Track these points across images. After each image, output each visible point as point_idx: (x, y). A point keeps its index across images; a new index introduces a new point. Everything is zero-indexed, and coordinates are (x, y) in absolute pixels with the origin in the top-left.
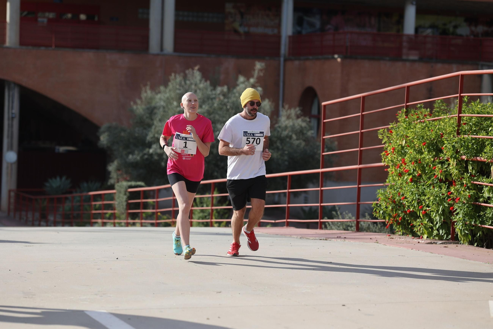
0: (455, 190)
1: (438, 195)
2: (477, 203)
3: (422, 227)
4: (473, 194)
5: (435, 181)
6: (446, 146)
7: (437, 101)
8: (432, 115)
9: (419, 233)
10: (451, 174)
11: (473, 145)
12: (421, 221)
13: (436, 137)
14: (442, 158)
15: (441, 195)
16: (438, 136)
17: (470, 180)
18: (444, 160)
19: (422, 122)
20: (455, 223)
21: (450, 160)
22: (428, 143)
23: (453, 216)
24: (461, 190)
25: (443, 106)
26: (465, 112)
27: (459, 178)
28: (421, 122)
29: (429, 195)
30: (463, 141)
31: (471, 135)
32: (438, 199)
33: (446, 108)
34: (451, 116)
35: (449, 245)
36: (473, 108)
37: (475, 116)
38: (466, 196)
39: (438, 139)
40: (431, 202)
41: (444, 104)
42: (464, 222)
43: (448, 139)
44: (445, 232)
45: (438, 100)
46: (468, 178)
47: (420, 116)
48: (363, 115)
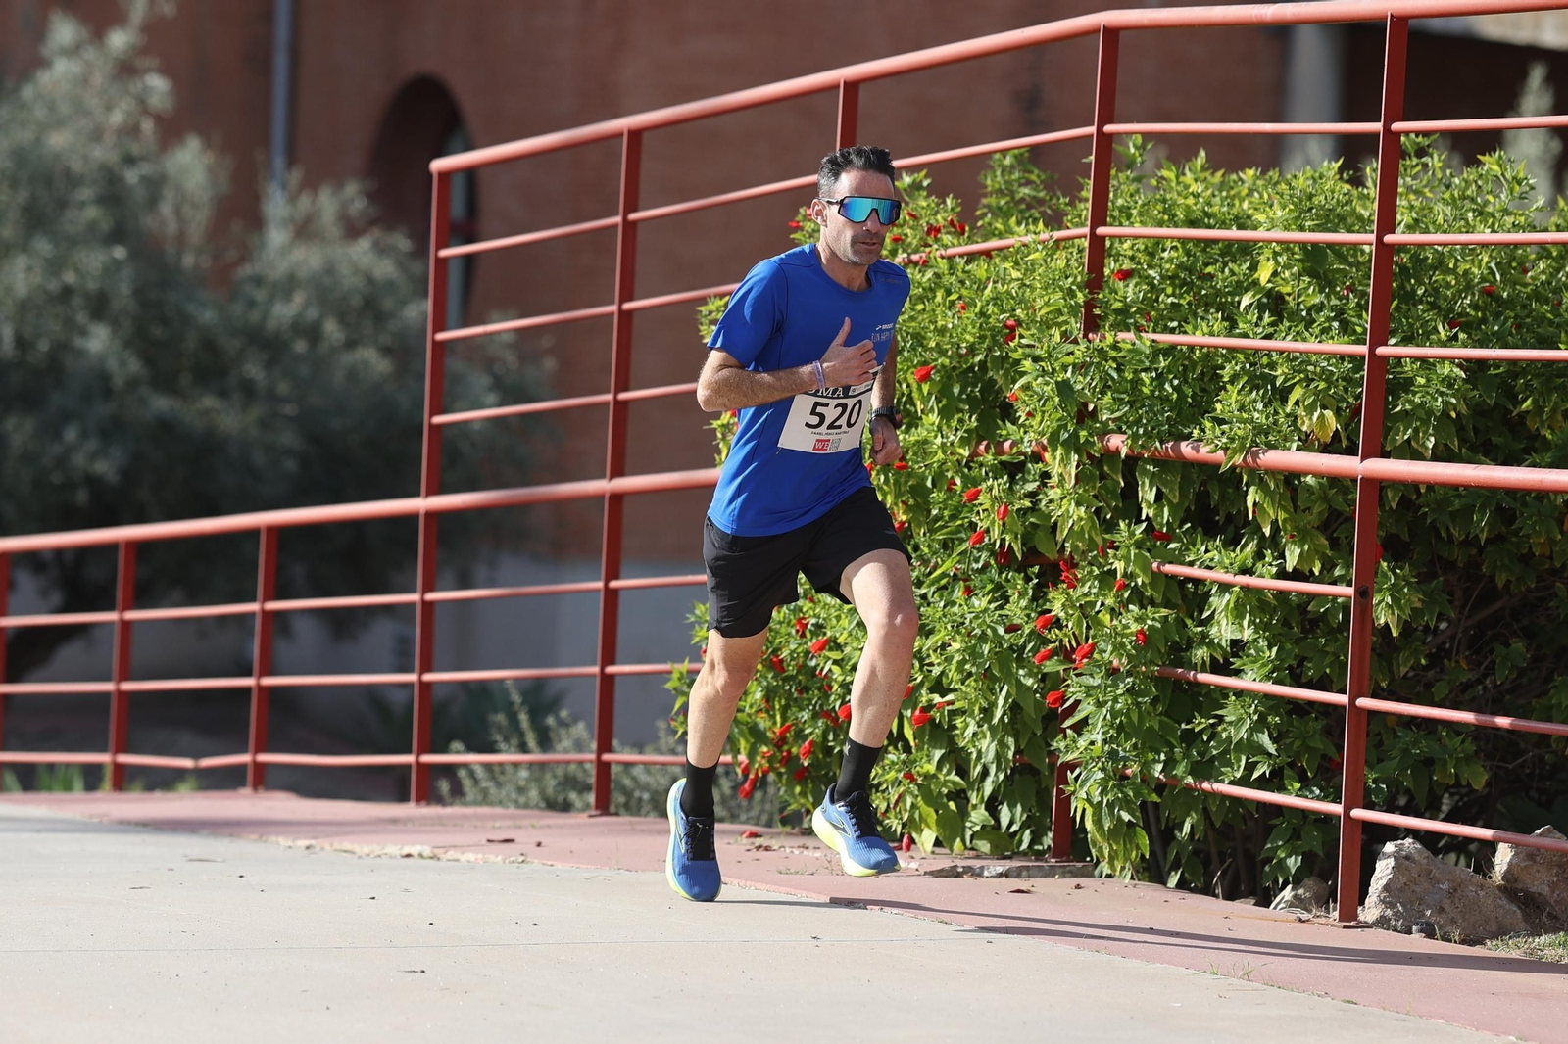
0: (1073, 607)
1: (989, 632)
2: (1180, 670)
3: (908, 791)
4: (1159, 625)
5: (977, 561)
6: (1027, 387)
7: (997, 156)
8: (967, 229)
9: (894, 824)
10: (1056, 523)
11: (1160, 378)
12: (904, 762)
13: (982, 338)
14: (1012, 447)
15: (1001, 630)
16: (993, 337)
17: (1147, 555)
18: (1020, 453)
19: (916, 264)
20: (1071, 776)
21: (1047, 456)
22: (943, 366)
23: (1061, 736)
24: (1103, 604)
25: (1028, 183)
26: (1129, 217)
27: (1091, 542)
28: (911, 261)
29: (943, 632)
30: (1114, 359)
31: (1154, 331)
32: (986, 648)
33: (1042, 194)
34: (1057, 234)
35: (1040, 884)
36: (1168, 196)
37: (1173, 238)
38: (1123, 635)
39: (989, 349)
40: (953, 668)
41: (1031, 172)
42: (1115, 770)
43: (1038, 352)
44: (1024, 818)
45: (1004, 152)
46: (1139, 545)
47: (909, 231)
48: (630, 227)
